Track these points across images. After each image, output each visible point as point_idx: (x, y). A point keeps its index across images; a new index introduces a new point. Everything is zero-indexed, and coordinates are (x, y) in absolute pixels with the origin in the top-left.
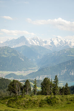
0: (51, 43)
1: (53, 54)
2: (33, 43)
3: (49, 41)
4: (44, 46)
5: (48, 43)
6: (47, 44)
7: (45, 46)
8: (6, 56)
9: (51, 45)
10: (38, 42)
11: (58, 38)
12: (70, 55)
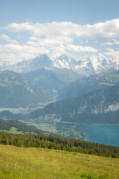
0: (87, 64)
1: (81, 81)
2: (60, 65)
3: (85, 61)
4: (76, 68)
5: (83, 64)
6: (82, 66)
7: (78, 68)
8: (5, 85)
9: (88, 67)
10: (67, 63)
11: (98, 55)
12: (103, 84)
